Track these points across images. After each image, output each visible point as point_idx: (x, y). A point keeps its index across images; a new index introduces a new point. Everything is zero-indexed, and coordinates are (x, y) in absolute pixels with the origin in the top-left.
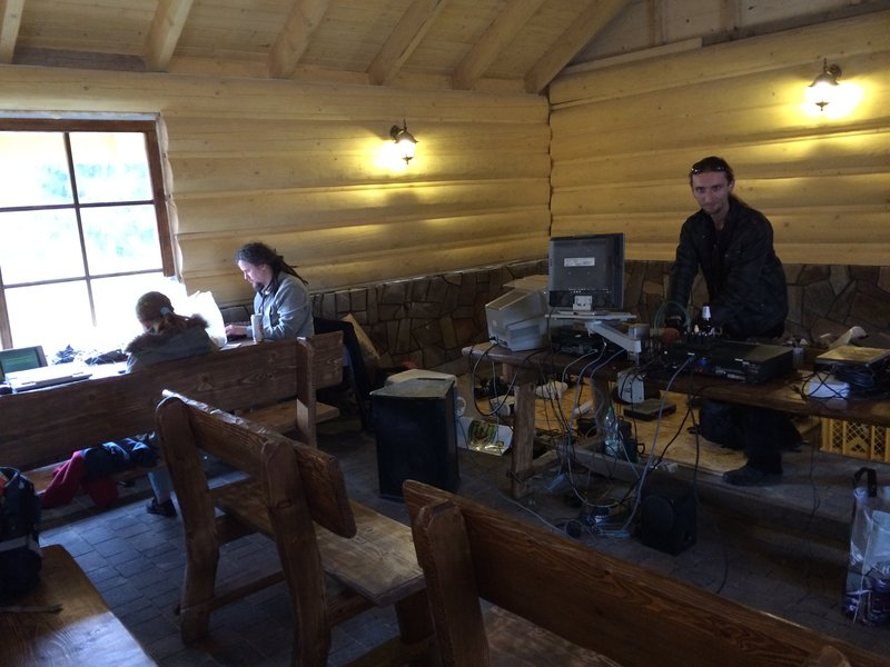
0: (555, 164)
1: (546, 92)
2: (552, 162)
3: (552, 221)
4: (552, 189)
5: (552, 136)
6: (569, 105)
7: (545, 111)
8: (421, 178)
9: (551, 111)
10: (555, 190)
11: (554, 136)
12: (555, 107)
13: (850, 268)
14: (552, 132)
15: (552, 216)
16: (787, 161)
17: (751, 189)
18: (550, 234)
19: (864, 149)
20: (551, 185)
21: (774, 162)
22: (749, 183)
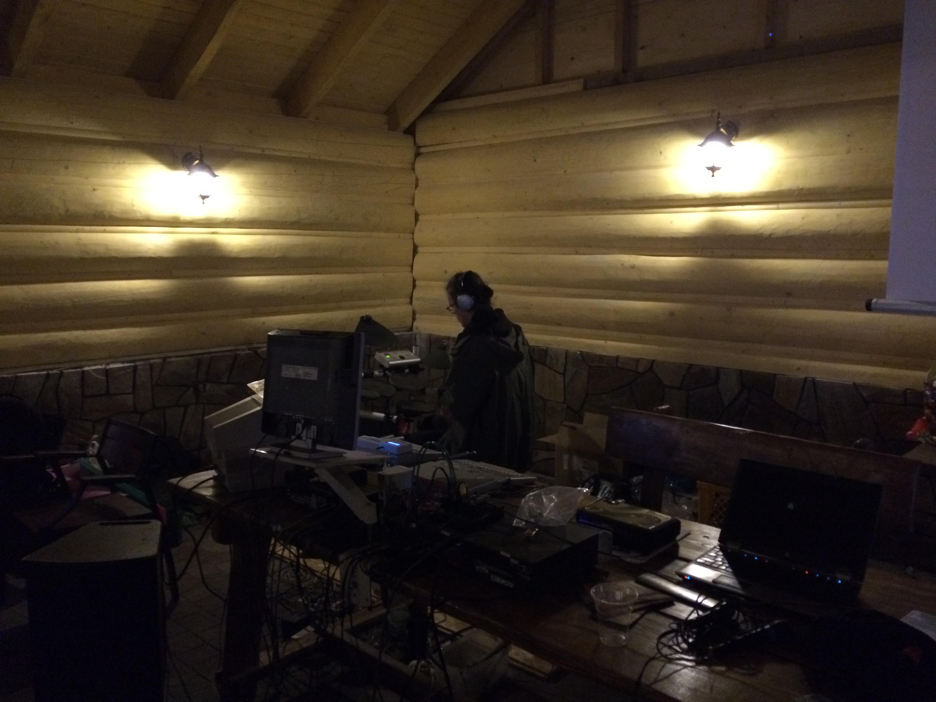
0: (421, 217)
1: (411, 131)
2: (417, 215)
3: (414, 286)
4: (416, 247)
5: (417, 186)
6: (438, 148)
7: (410, 154)
8: (228, 223)
9: (418, 155)
10: (420, 249)
11: (420, 185)
12: (422, 150)
13: (741, 373)
14: (417, 180)
15: (414, 281)
16: (674, 236)
17: (633, 267)
18: (411, 303)
19: (762, 228)
20: (414, 243)
21: (660, 236)
22: (632, 259)
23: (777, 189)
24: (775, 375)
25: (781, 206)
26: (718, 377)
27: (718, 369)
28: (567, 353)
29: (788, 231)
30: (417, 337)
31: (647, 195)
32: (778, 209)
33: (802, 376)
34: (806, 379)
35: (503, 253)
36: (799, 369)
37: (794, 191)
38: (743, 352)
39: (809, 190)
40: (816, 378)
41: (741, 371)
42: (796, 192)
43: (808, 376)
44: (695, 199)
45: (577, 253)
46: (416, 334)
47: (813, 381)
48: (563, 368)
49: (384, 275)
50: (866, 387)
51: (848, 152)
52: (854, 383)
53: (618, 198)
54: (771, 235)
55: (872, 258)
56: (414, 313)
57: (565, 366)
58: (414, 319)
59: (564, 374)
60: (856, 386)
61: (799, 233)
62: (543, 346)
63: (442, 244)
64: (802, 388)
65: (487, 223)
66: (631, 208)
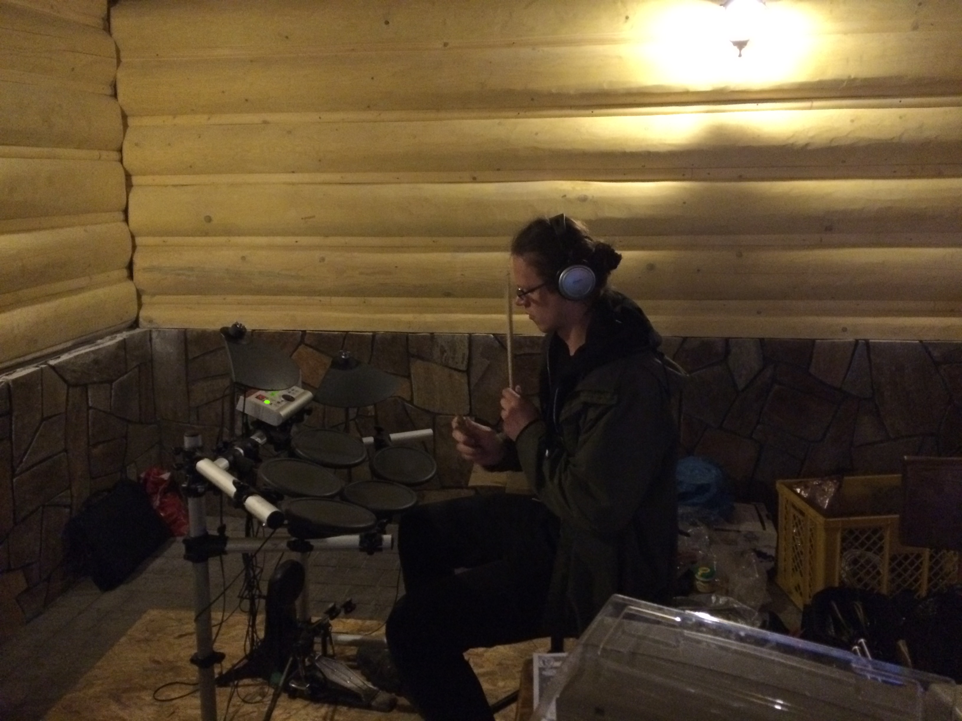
0: (131, 122)
2: (124, 117)
3: (134, 247)
4: (128, 176)
5: (119, 61)
10: (135, 180)
11: (123, 60)
13: (762, 343)
14: (118, 51)
15: (133, 237)
16: (652, 149)
17: (584, 200)
18: (131, 276)
19: (793, 136)
20: (125, 169)
21: (628, 150)
22: (578, 188)
23: (817, 79)
24: (813, 341)
25: (816, 103)
26: (727, 352)
27: (727, 340)
28: (471, 338)
29: (832, 140)
30: (154, 335)
31: (606, 86)
32: (811, 108)
33: (851, 339)
34: (857, 341)
35: (330, 183)
36: (845, 330)
37: (842, 81)
38: (759, 313)
39: (866, 80)
40: (870, 339)
41: (762, 340)
42: (845, 84)
43: (858, 337)
44: (687, 93)
45: (474, 180)
46: (151, 331)
47: (867, 343)
48: (465, 363)
49: (85, 231)
50: (936, 345)
51: (915, 28)
52: (921, 341)
53: (554, 91)
54: (807, 145)
55: (939, 175)
56: (139, 294)
57: (470, 358)
58: (140, 305)
59: (468, 372)
60: (925, 346)
61: (849, 142)
62: (424, 331)
63: (191, 169)
64: (853, 355)
65: (289, 132)
66: (571, 107)
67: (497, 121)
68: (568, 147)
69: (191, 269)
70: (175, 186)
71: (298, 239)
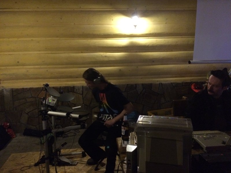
16: (119, 46)
17: (106, 56)
19: (146, 44)
21: (114, 46)
22: (105, 54)
23: (149, 33)
24: (152, 83)
25: (149, 37)
26: (136, 87)
27: (136, 84)
28: (83, 87)
29: (153, 45)
30: (4, 90)
31: (109, 33)
32: (148, 38)
33: (159, 83)
34: (160, 83)
35: (48, 54)
36: (157, 81)
37: (154, 33)
38: (141, 79)
39: (158, 33)
41: (142, 84)
44: (125, 35)
45: (82, 53)
46: (3, 89)
47: (162, 84)
48: (82, 92)
50: (174, 83)
51: (166, 24)
52: (171, 83)
53: (98, 34)
54: (148, 45)
55: (172, 51)
59: (82, 94)
60: (172, 83)
61: (155, 45)
62: (72, 86)
63: (14, 51)
64: (159, 86)
65: (38, 42)
66: (102, 37)
67: (86, 40)
68: (102, 46)
69: (14, 74)
70: (9, 55)
71: (41, 66)
